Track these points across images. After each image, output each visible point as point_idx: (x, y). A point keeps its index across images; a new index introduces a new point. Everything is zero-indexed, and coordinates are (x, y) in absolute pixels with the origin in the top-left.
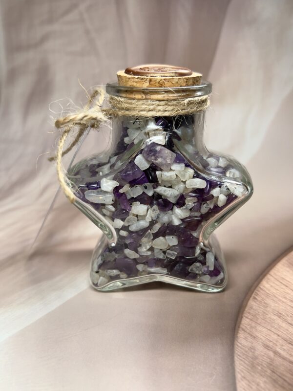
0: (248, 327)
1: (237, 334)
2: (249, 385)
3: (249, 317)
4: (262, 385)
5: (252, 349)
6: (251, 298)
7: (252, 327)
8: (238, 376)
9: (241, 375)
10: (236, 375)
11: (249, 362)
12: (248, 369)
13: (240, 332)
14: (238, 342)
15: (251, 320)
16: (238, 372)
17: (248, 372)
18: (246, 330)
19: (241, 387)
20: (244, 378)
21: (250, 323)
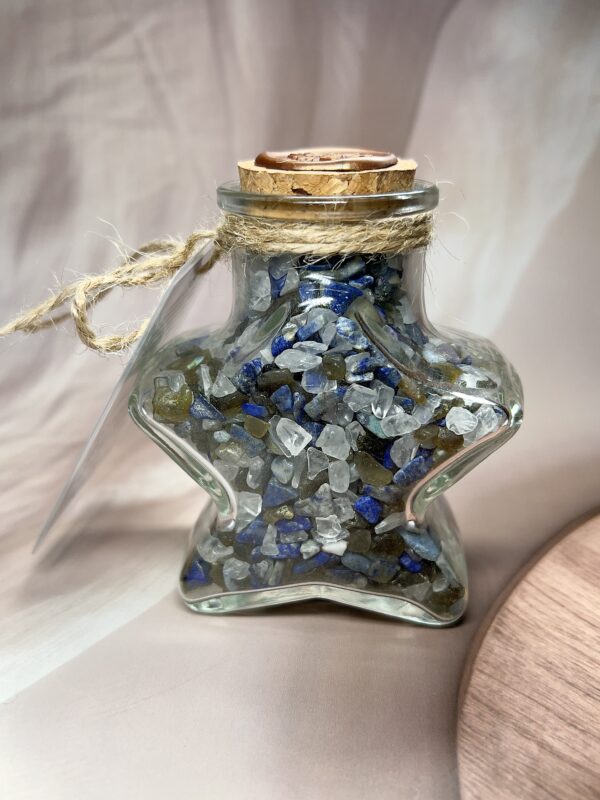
0: (485, 691)
1: (462, 707)
3: (486, 671)
5: (495, 736)
6: (490, 632)
7: (492, 692)
10: (462, 793)
11: (489, 766)
13: (468, 702)
14: (465, 724)
15: (490, 676)
18: (481, 698)
21: (489, 683)
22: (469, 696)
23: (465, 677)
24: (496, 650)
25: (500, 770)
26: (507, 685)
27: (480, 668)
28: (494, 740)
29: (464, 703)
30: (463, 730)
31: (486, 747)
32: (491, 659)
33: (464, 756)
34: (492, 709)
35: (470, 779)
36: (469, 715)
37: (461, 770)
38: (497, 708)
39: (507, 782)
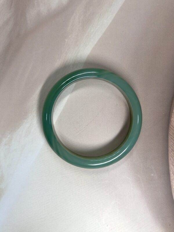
1: (171, 119)
9: (171, 148)
10: (169, 149)
13: (172, 116)
19: (171, 156)
20: (172, 150)
30: (171, 127)
35: (171, 144)
36: (173, 122)
37: (169, 142)
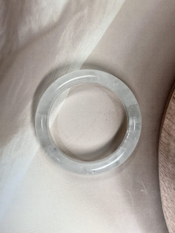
0: (167, 126)
1: (161, 134)
2: (165, 170)
3: (169, 118)
4: (171, 169)
5: (168, 144)
6: (172, 98)
7: (169, 126)
8: (160, 165)
10: (159, 165)
11: (166, 155)
12: (165, 160)
13: (162, 132)
14: (161, 140)
15: (169, 120)
16: (160, 162)
17: (165, 162)
18: (166, 129)
19: (161, 172)
20: (162, 165)
21: (169, 123)
22: (163, 129)
23: (163, 120)
24: (172, 108)
25: (169, 156)
26: (174, 124)
27: (167, 117)
28: (168, 146)
29: (161, 132)
30: (160, 143)
31: (166, 149)
32: (170, 112)
33: (160, 152)
34: (169, 134)
35: (161, 160)
36: (162, 137)
37: (159, 157)
38: (170, 133)
39: (170, 160)
